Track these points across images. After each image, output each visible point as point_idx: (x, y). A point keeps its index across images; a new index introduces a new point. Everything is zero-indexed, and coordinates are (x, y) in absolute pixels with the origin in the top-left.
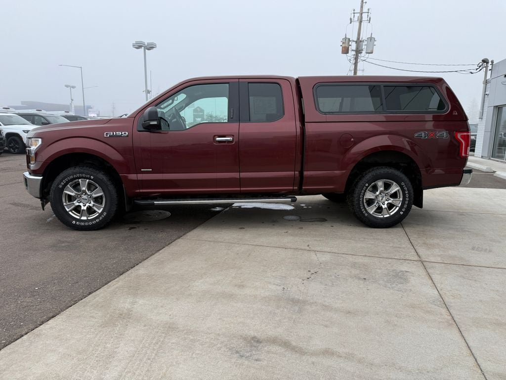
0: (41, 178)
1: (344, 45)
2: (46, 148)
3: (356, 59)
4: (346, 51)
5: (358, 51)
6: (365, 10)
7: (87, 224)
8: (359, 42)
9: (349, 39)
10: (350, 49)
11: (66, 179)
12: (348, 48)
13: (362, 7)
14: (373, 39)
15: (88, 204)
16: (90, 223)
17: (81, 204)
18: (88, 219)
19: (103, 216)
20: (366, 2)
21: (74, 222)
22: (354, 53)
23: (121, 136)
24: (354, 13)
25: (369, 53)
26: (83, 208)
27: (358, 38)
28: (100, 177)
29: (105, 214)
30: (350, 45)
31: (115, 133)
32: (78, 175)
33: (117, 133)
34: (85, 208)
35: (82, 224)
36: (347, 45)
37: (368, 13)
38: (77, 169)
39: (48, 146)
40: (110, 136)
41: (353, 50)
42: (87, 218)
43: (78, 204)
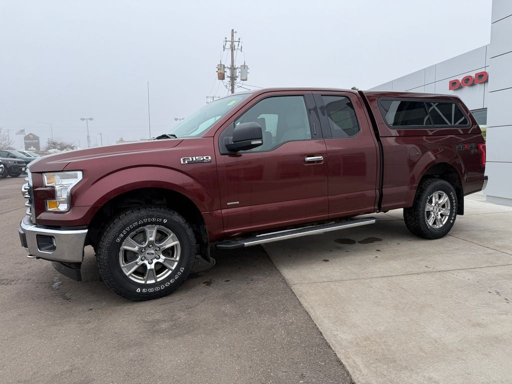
0: (86, 231)
1: (219, 71)
2: (90, 187)
3: (233, 85)
4: (222, 77)
5: (233, 78)
6: (236, 39)
7: (157, 289)
8: (233, 69)
9: (224, 66)
10: (225, 75)
11: (128, 229)
12: (224, 74)
13: (233, 36)
14: (246, 67)
15: (155, 261)
16: (162, 287)
17: (146, 262)
18: (157, 282)
19: (179, 273)
20: (236, 32)
21: (138, 290)
22: (229, 79)
23: (203, 162)
24: (226, 41)
25: (243, 80)
26: (149, 267)
27: (232, 66)
28: (175, 219)
29: (182, 269)
30: (226, 72)
31: (194, 158)
32: (145, 220)
33: (197, 158)
34: (152, 266)
35: (151, 290)
36: (222, 72)
37: (239, 42)
38: (143, 212)
39: (93, 184)
40: (189, 163)
41: (228, 77)
42: (156, 280)
43: (141, 263)
